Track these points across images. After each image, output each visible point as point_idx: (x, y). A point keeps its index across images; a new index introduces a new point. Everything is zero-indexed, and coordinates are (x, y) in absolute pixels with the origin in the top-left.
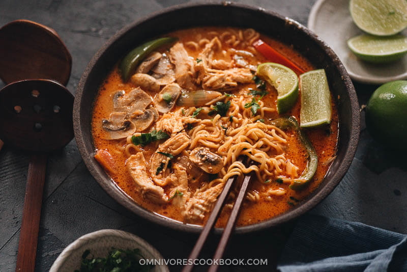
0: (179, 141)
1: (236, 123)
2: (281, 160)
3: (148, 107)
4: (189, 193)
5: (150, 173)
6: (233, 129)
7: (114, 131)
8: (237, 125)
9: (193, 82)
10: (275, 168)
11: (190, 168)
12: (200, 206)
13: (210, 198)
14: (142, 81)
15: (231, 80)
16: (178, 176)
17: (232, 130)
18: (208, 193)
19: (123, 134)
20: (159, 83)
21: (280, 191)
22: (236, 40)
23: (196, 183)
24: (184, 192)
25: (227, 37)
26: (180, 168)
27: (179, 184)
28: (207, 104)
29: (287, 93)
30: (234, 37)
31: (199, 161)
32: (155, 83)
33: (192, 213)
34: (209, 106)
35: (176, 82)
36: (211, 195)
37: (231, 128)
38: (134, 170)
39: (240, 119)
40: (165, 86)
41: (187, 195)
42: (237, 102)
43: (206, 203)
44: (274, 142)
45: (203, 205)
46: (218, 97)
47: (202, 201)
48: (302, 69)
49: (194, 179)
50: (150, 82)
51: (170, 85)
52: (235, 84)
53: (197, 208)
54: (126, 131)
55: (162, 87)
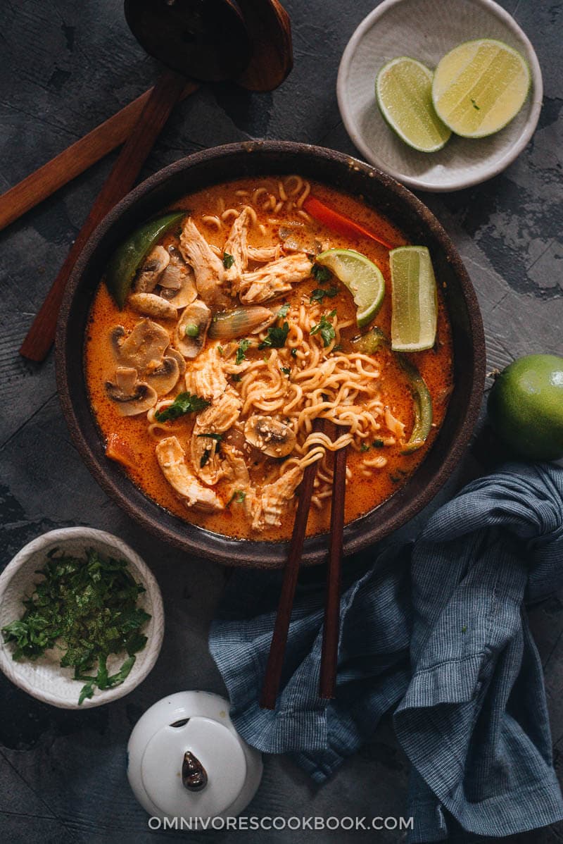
0: (226, 413)
1: (302, 360)
2: (377, 409)
3: (167, 352)
4: (253, 490)
5: (192, 465)
6: (299, 369)
7: (125, 402)
8: (304, 363)
9: (225, 294)
10: (370, 423)
11: (249, 452)
12: (274, 510)
13: (284, 495)
14: (149, 307)
15: (282, 284)
16: (232, 465)
17: (298, 371)
18: (280, 486)
19: (140, 405)
20: (174, 306)
21: (380, 461)
22: (278, 201)
23: (260, 469)
24: (245, 489)
25: (263, 198)
26: (234, 454)
27: (237, 478)
28: (255, 332)
29: (370, 306)
30: (273, 198)
31: (261, 444)
32: (168, 308)
33: (263, 523)
34: (257, 335)
35: (199, 297)
36: (286, 489)
37: (295, 370)
38: (168, 468)
39: (307, 354)
40: (184, 308)
41: (250, 495)
42: (296, 320)
43: (280, 503)
44: (364, 383)
45: (277, 506)
46: (268, 319)
47: (274, 501)
48: (386, 241)
49: (256, 464)
50: (161, 308)
51: (192, 305)
52: (289, 287)
53: (270, 513)
54: (142, 400)
55: (180, 311)
